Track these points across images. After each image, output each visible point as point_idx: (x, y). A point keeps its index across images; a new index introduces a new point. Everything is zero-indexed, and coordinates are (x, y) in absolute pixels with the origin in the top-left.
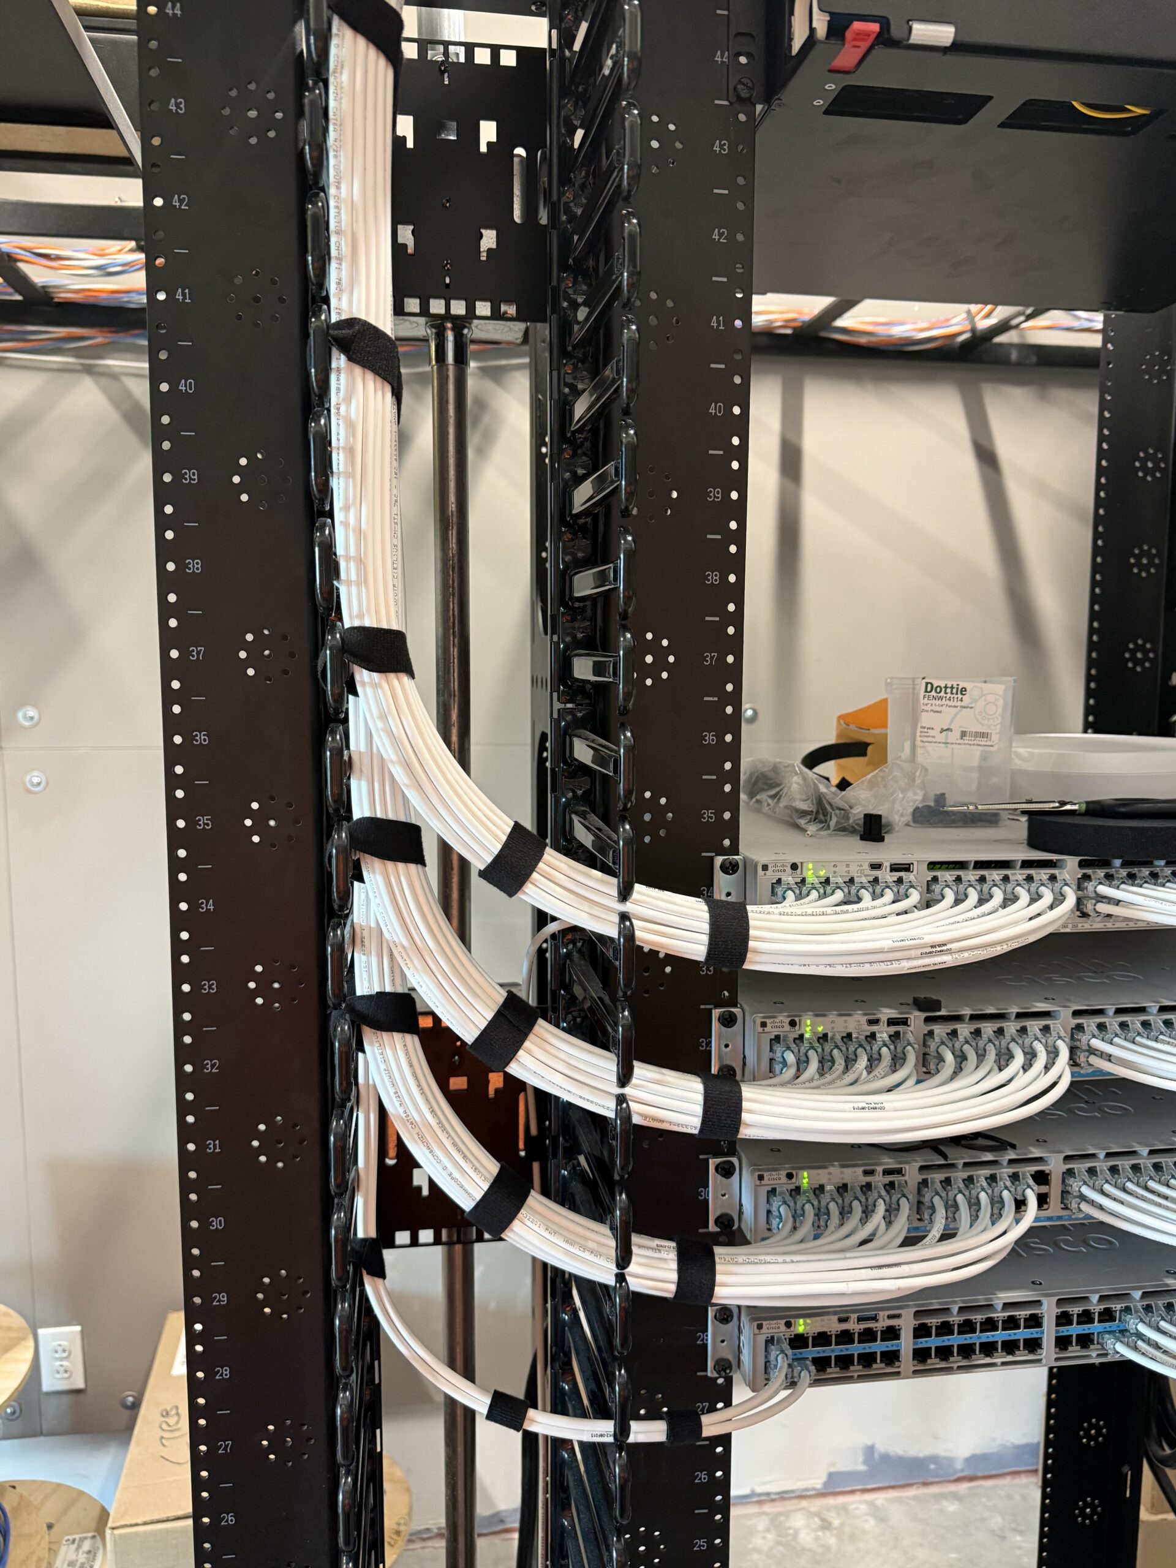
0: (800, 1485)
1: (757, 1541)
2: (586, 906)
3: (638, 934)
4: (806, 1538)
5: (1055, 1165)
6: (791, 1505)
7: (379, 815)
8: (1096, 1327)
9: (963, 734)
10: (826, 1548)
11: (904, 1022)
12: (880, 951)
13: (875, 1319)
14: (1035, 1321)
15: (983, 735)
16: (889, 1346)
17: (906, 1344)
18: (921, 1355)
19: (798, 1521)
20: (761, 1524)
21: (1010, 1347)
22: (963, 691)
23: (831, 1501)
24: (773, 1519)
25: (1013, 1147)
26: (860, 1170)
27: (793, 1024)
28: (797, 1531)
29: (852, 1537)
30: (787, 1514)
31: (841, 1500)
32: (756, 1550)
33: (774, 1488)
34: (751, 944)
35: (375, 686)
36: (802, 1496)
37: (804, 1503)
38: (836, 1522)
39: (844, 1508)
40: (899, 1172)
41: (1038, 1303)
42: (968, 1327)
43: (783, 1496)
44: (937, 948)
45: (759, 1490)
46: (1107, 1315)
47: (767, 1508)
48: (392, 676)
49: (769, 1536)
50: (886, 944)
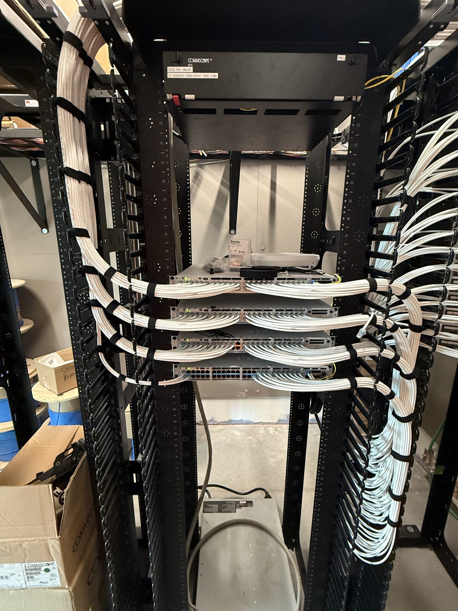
0: (272, 421)
1: (261, 432)
2: (123, 283)
3: (133, 289)
4: (271, 432)
5: (241, 341)
6: (269, 425)
7: (87, 265)
8: (252, 374)
9: (239, 252)
10: (275, 434)
11: (208, 310)
12: (182, 294)
13: (204, 369)
14: (238, 372)
15: (244, 252)
16: (207, 374)
17: (211, 374)
18: (214, 376)
19: (271, 429)
20: (262, 428)
21: (233, 376)
22: (239, 242)
23: (279, 425)
24: (265, 428)
25: (233, 337)
26: (199, 339)
27: (184, 310)
28: (270, 430)
29: (282, 433)
30: (268, 427)
31: (281, 425)
32: (260, 433)
33: (266, 421)
34: (155, 292)
35: (79, 240)
36: (272, 424)
37: (273, 425)
38: (279, 430)
39: (281, 427)
40: (208, 340)
41: (239, 368)
42: (224, 372)
43: (268, 423)
44: (195, 294)
45: (262, 421)
46: (254, 372)
47: (264, 425)
48: (82, 237)
49: (263, 431)
50: (183, 293)
